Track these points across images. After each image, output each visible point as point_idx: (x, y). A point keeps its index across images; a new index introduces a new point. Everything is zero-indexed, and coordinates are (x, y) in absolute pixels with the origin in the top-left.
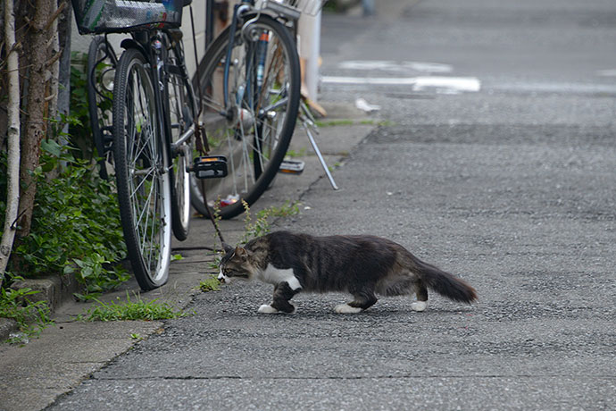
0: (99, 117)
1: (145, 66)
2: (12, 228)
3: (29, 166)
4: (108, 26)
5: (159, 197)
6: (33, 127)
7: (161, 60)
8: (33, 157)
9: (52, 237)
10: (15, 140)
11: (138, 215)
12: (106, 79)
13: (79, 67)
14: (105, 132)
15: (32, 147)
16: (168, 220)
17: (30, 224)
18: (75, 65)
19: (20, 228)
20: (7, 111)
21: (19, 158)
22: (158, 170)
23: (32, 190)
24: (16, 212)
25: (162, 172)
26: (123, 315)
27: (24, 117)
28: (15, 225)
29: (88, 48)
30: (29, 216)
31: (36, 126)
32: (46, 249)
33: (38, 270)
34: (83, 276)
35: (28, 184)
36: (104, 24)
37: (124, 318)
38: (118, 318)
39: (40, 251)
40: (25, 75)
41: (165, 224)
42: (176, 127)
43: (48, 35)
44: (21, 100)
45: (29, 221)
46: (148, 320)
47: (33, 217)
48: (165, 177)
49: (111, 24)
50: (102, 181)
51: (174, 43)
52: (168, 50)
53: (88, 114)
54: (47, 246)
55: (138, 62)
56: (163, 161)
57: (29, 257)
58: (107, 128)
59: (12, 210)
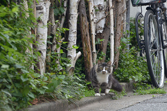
0: (139, 38)
1: (154, 16)
2: (112, 66)
3: (117, 46)
4: (142, 3)
5: (160, 60)
6: (118, 33)
7: (159, 17)
8: (118, 43)
9: (125, 69)
10: (112, 37)
11: (153, 64)
12: (142, 20)
13: (133, 22)
14: (141, 42)
15: (118, 40)
16: (163, 67)
17: (118, 65)
18: (131, 22)
19: (115, 66)
20: (110, 29)
21: (114, 43)
22: (159, 49)
23: (118, 54)
24: (113, 61)
25: (160, 50)
26: (149, 93)
27: (115, 30)
28: (113, 65)
29: (135, 16)
30: (117, 63)
31: (119, 33)
32: (123, 73)
33: (121, 80)
34: (136, 81)
35: (117, 52)
36: (141, 2)
37: (149, 94)
38: (148, 94)
39: (121, 73)
40: (115, 17)
41: (162, 69)
42: (165, 41)
43: (123, 3)
44: (114, 25)
45: (117, 64)
46: (157, 94)
47: (119, 63)
48: (161, 52)
49: (143, 2)
50: (141, 57)
51: (164, 12)
52: (162, 14)
53: (136, 37)
54: (123, 72)
55: (152, 14)
56: (161, 47)
57: (118, 75)
58: (142, 41)
59: (112, 60)
